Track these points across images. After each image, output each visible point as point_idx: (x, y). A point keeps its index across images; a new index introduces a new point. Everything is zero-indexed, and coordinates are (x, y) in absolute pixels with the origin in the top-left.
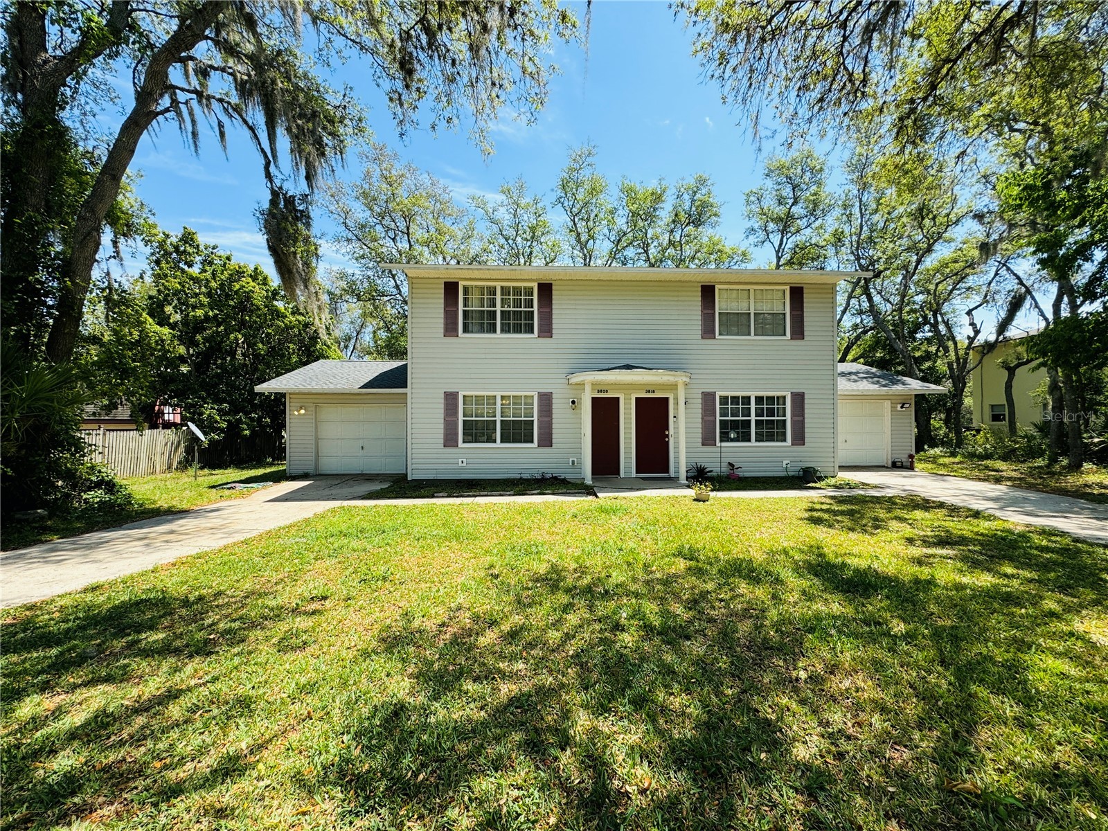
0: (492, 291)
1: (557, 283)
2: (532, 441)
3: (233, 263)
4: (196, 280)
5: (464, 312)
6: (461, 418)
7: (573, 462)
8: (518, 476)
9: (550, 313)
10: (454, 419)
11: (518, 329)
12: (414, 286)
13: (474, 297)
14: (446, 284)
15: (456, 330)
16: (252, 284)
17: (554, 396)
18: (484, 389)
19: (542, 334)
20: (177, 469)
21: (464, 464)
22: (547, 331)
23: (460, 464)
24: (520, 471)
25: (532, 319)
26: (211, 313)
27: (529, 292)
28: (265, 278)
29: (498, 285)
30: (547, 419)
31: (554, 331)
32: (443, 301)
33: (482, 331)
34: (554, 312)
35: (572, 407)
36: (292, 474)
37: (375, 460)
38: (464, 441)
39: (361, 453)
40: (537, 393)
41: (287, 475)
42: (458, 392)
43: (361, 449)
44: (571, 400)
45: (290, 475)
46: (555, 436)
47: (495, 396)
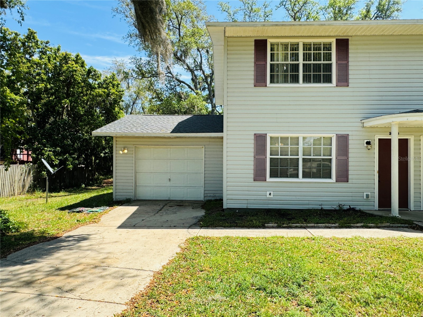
0: (295, 47)
1: (353, 38)
2: (330, 177)
3: (62, 52)
4: (38, 65)
5: (271, 65)
6: (269, 156)
7: (367, 196)
8: (319, 207)
9: (347, 66)
10: (262, 157)
11: (317, 80)
12: (229, 44)
13: (280, 53)
14: (256, 41)
15: (265, 81)
16: (75, 65)
17: (350, 138)
18: (289, 131)
19: (340, 84)
20: (28, 191)
21: (272, 196)
22: (344, 81)
23: (268, 196)
24: (320, 203)
25: (330, 71)
26: (49, 86)
27: (328, 47)
28: (83, 63)
29: (301, 41)
30: (344, 158)
31: (350, 81)
32: (253, 56)
33: (286, 81)
34: (350, 64)
35: (367, 147)
36: (117, 199)
37: (179, 189)
38: (271, 176)
39: (168, 184)
40: (335, 135)
41: (114, 200)
42: (266, 134)
43: (168, 181)
44: (366, 141)
45: (116, 200)
46: (350, 172)
47: (298, 138)
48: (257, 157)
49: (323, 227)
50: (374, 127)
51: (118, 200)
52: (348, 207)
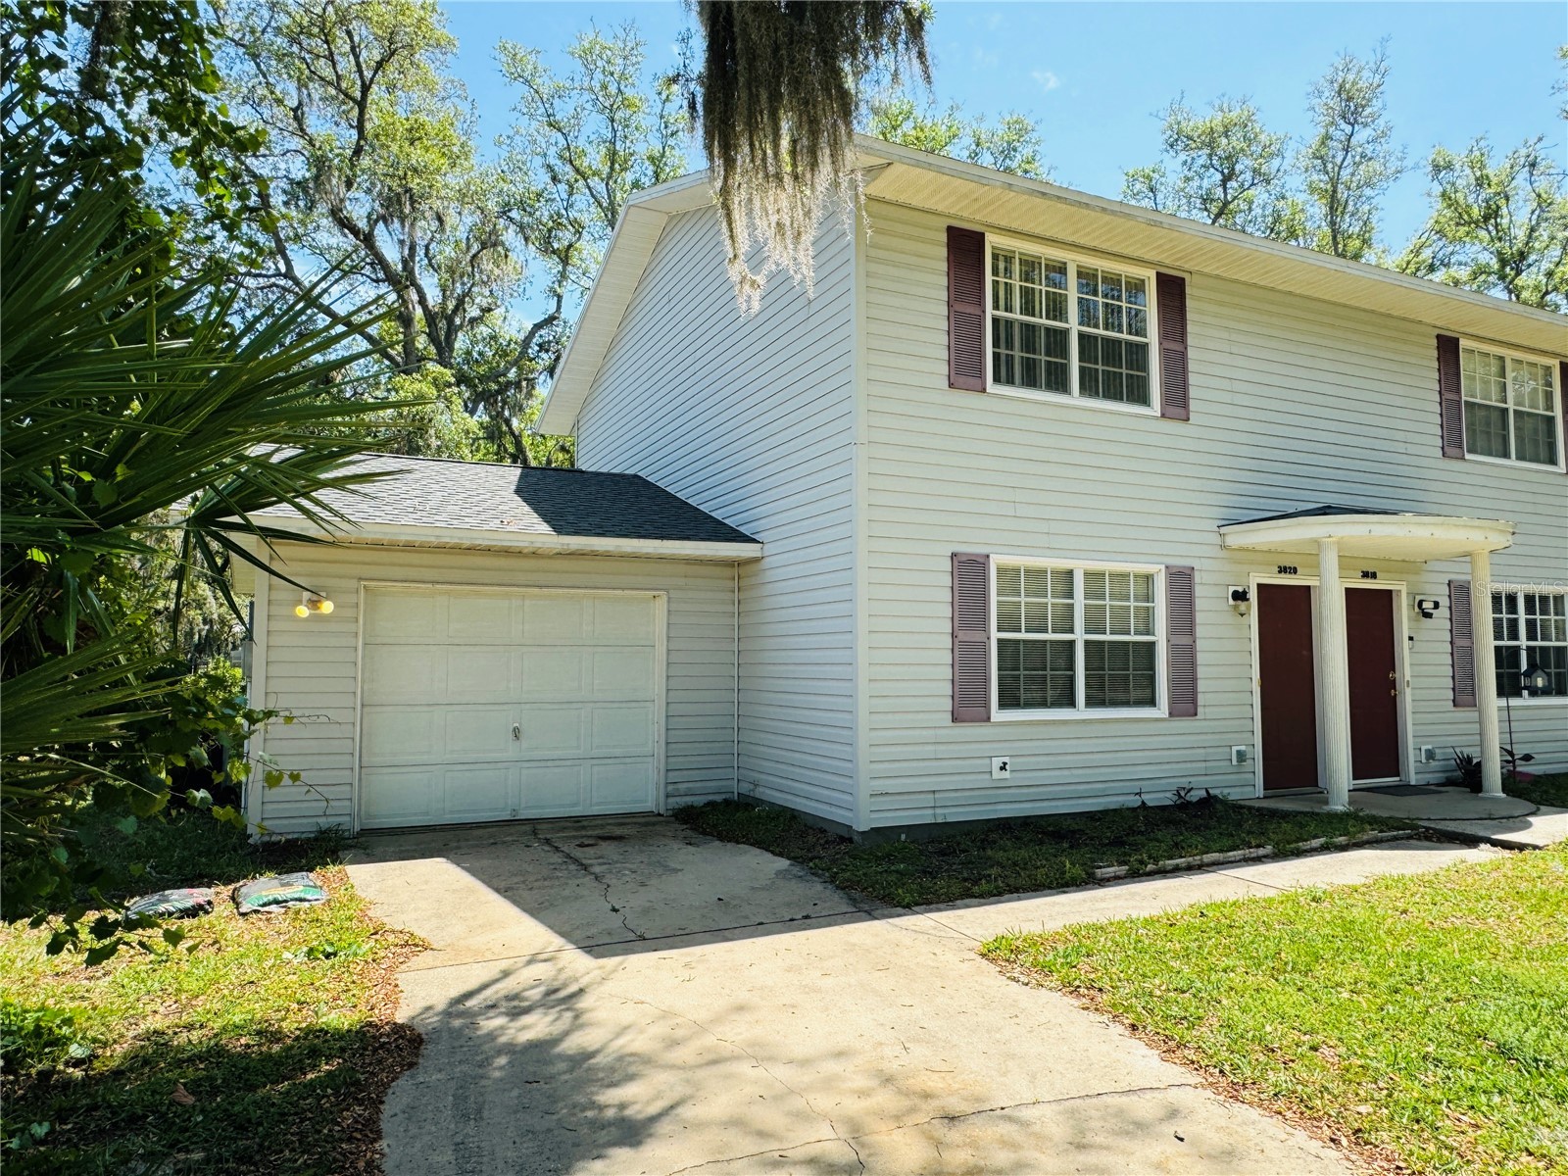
0: (1058, 274)
2: (1151, 702)
5: (997, 322)
6: (994, 634)
7: (1241, 756)
8: (1134, 801)
9: (1183, 356)
10: (978, 636)
11: (1113, 390)
13: (1019, 286)
14: (951, 231)
15: (980, 373)
17: (1197, 578)
18: (1047, 550)
19: (1170, 411)
21: (1008, 773)
22: (1178, 401)
23: (998, 773)
24: (1135, 787)
25: (1146, 366)
29: (1074, 260)
30: (1185, 640)
31: (1193, 405)
32: (944, 281)
34: (1191, 353)
35: (1236, 607)
36: (270, 835)
37: (556, 770)
38: (1002, 705)
39: (512, 750)
40: (1163, 567)
41: (251, 841)
42: (988, 556)
43: (511, 736)
44: (1231, 589)
45: (266, 839)
46: (1201, 686)
47: (1070, 573)
48: (962, 636)
49: (1239, 861)
50: (1247, 550)
51: (274, 838)
52: (1203, 794)
